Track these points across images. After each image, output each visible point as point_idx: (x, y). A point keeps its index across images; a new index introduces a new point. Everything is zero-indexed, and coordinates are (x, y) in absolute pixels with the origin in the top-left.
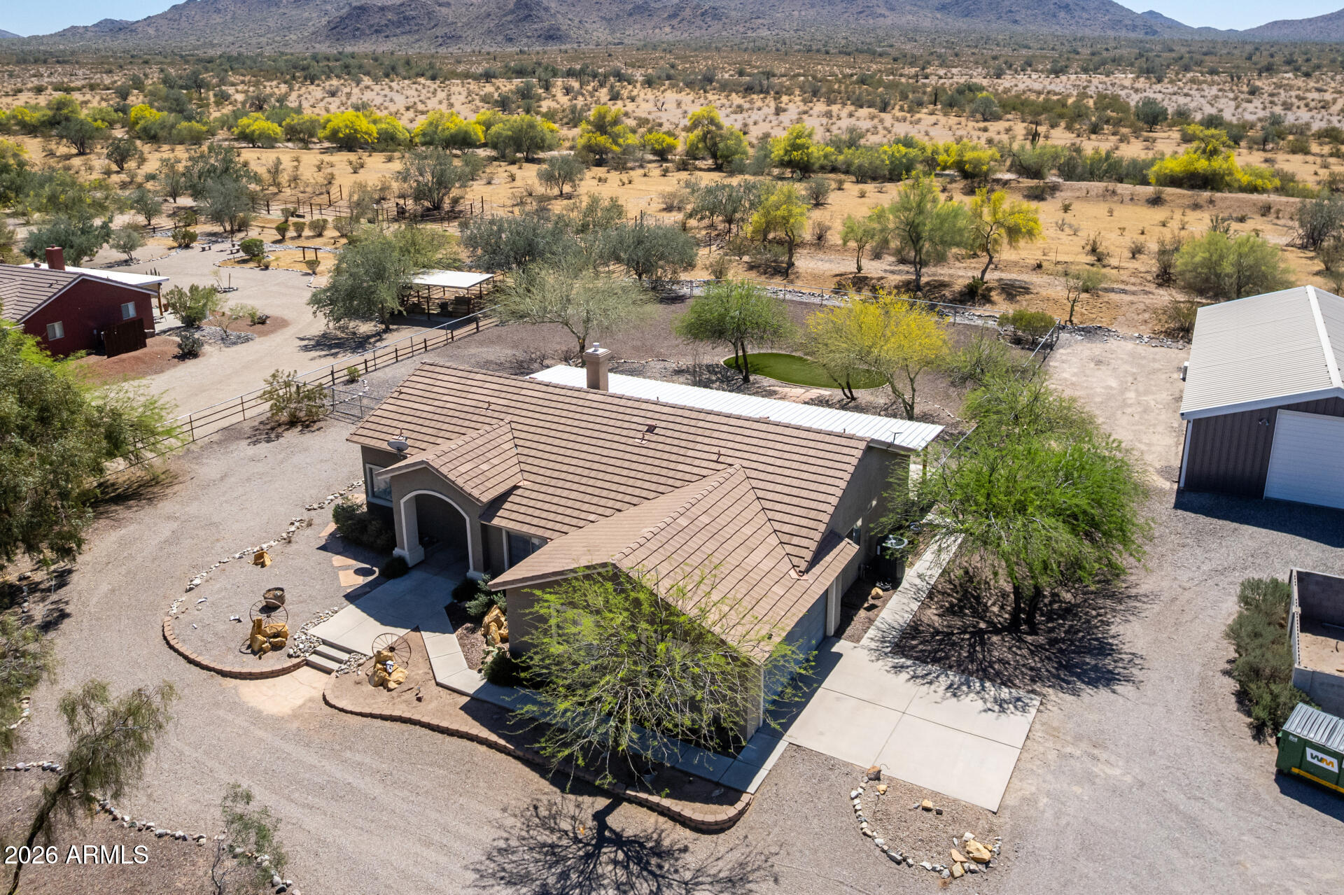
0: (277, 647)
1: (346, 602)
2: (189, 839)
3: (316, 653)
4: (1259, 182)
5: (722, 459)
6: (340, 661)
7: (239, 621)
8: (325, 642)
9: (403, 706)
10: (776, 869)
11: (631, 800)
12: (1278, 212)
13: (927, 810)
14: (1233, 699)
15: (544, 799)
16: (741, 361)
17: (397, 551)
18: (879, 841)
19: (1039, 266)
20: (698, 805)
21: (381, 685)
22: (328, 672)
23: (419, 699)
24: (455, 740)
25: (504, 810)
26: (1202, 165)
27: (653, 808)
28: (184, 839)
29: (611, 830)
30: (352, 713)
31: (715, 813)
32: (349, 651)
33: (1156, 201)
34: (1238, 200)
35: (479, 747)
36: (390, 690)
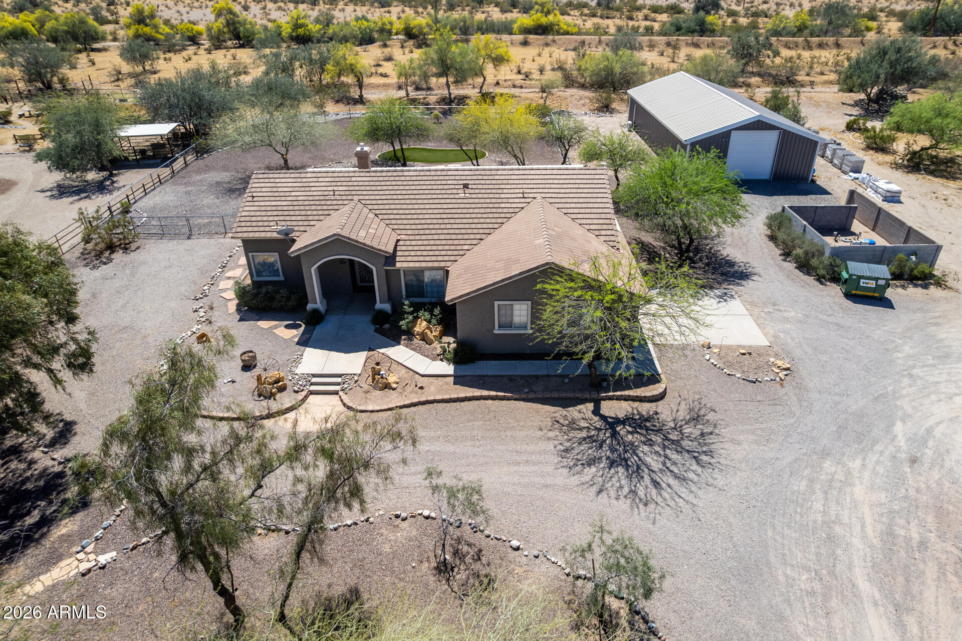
0: (282, 389)
1: (302, 348)
2: (358, 522)
3: (312, 384)
4: (570, 29)
5: (526, 195)
6: (338, 384)
7: (233, 382)
8: (314, 376)
9: (413, 395)
10: (708, 405)
11: (605, 399)
12: (589, 44)
13: (744, 354)
14: (797, 271)
15: (557, 415)
16: (399, 154)
17: (310, 306)
18: (738, 375)
19: (498, 83)
20: (643, 389)
21: (386, 388)
22: (336, 393)
23: (421, 388)
24: (467, 403)
25: (541, 429)
26: (544, 20)
27: (619, 398)
28: (356, 524)
29: (611, 418)
30: (381, 411)
31: (654, 390)
32: (340, 376)
33: (525, 43)
34: (568, 39)
35: (486, 402)
36: (394, 389)
